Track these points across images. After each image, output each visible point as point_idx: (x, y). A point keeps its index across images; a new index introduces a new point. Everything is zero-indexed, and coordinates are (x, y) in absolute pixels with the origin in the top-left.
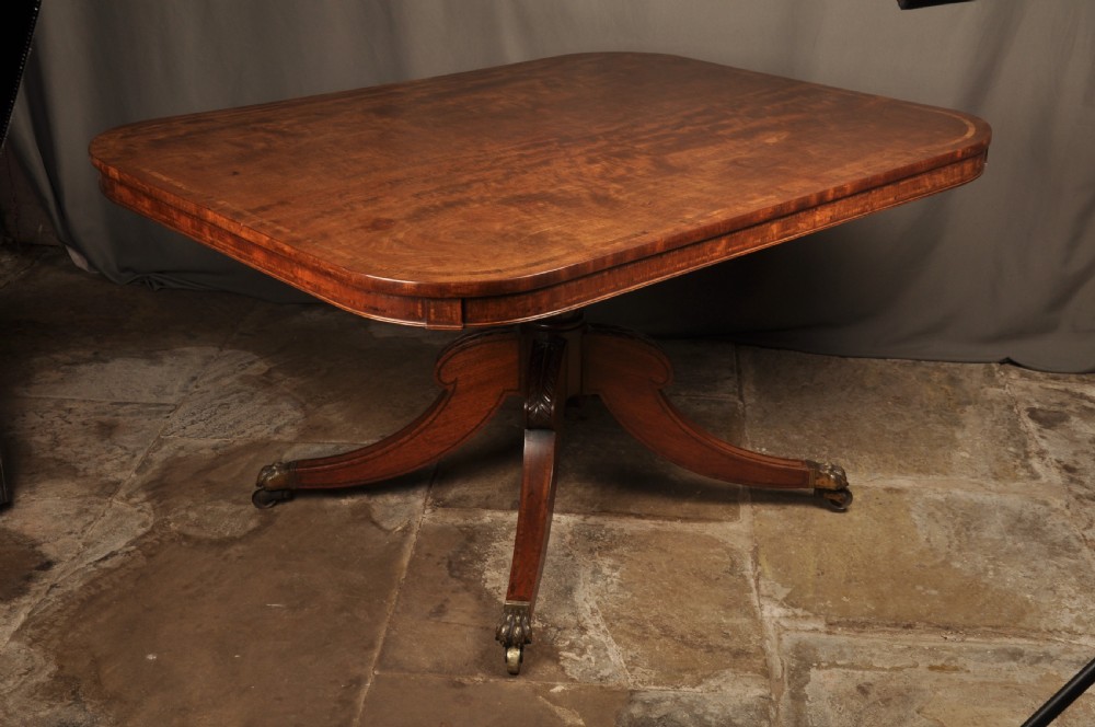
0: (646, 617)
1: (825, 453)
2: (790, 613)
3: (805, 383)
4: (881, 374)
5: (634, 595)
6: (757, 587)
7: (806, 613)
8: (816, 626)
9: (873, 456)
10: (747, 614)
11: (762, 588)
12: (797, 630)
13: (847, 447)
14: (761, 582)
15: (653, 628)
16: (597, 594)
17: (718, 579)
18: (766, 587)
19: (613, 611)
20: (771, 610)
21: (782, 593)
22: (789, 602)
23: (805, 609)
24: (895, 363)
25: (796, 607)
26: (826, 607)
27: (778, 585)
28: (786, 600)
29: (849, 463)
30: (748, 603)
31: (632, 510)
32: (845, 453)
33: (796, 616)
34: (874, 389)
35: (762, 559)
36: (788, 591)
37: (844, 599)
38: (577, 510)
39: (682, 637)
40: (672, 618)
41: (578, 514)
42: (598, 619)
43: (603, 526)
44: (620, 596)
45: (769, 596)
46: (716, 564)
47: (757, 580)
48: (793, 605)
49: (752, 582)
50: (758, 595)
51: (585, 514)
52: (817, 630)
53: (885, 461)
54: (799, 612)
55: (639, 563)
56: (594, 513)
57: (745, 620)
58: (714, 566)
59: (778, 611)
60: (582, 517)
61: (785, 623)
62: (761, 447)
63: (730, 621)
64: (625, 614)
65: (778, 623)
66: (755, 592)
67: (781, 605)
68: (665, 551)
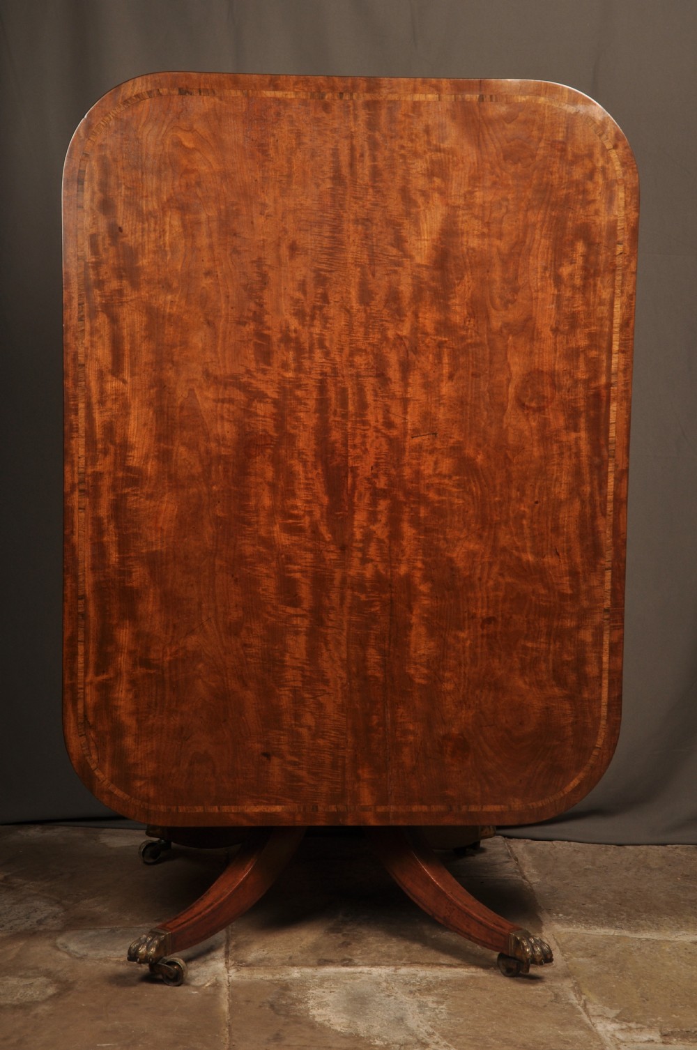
0: (483, 1033)
1: (623, 917)
2: (624, 1027)
3: (587, 867)
4: (664, 857)
5: (466, 1020)
6: (586, 1011)
7: (639, 1025)
8: (651, 1037)
9: (672, 918)
10: (582, 1028)
11: (591, 1011)
12: (633, 1042)
13: (645, 912)
14: (589, 1006)
15: (494, 1041)
16: (429, 1021)
17: (545, 1006)
18: (595, 1010)
19: (449, 1031)
20: (605, 1027)
21: (613, 1013)
22: (619, 1018)
23: (637, 1023)
24: (676, 848)
25: (629, 1022)
26: (657, 1022)
27: (607, 1009)
28: (617, 1017)
29: (649, 923)
30: (581, 1021)
31: (441, 961)
32: (644, 916)
33: (630, 1029)
34: (661, 869)
35: (585, 990)
36: (618, 1011)
37: (674, 1016)
38: (386, 963)
39: (524, 1045)
40: (510, 1033)
41: (389, 966)
42: (436, 1038)
43: (416, 975)
44: (452, 1021)
45: (600, 1016)
46: (540, 996)
47: (585, 1006)
48: (625, 1021)
49: (580, 1008)
50: (588, 1016)
51: (395, 965)
52: (653, 1041)
53: (687, 922)
54: (633, 1025)
55: (463, 999)
56: (405, 965)
57: (582, 1032)
58: (539, 999)
59: (612, 1027)
60: (392, 968)
61: (620, 1036)
62: (558, 913)
63: (567, 1033)
64: (462, 1033)
65: (613, 1036)
66: (584, 1013)
67: (613, 1021)
68: (485, 989)
